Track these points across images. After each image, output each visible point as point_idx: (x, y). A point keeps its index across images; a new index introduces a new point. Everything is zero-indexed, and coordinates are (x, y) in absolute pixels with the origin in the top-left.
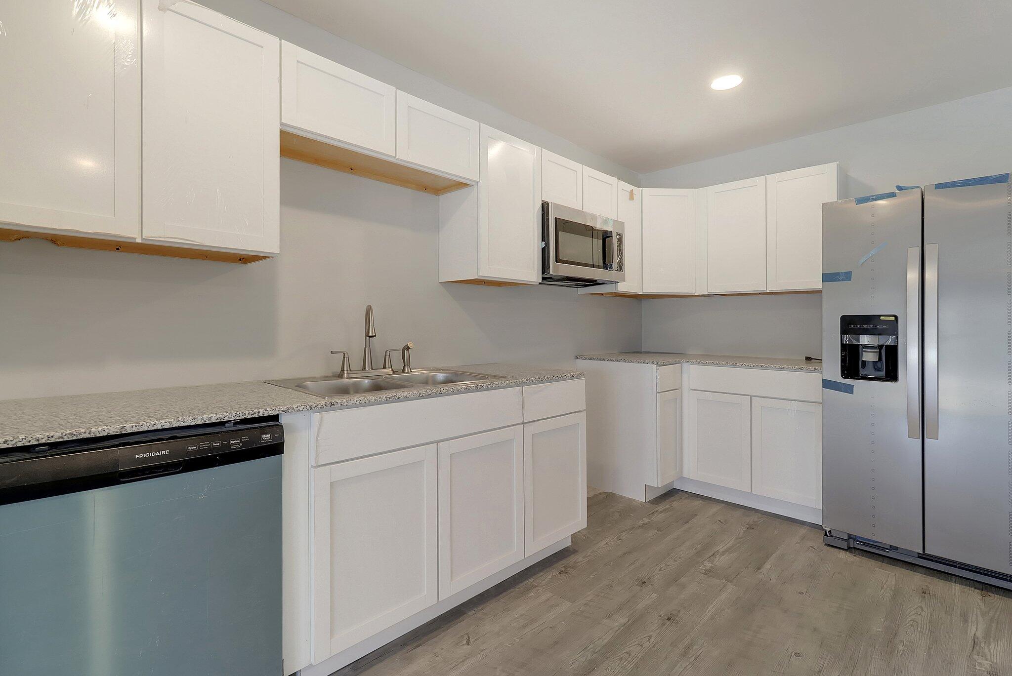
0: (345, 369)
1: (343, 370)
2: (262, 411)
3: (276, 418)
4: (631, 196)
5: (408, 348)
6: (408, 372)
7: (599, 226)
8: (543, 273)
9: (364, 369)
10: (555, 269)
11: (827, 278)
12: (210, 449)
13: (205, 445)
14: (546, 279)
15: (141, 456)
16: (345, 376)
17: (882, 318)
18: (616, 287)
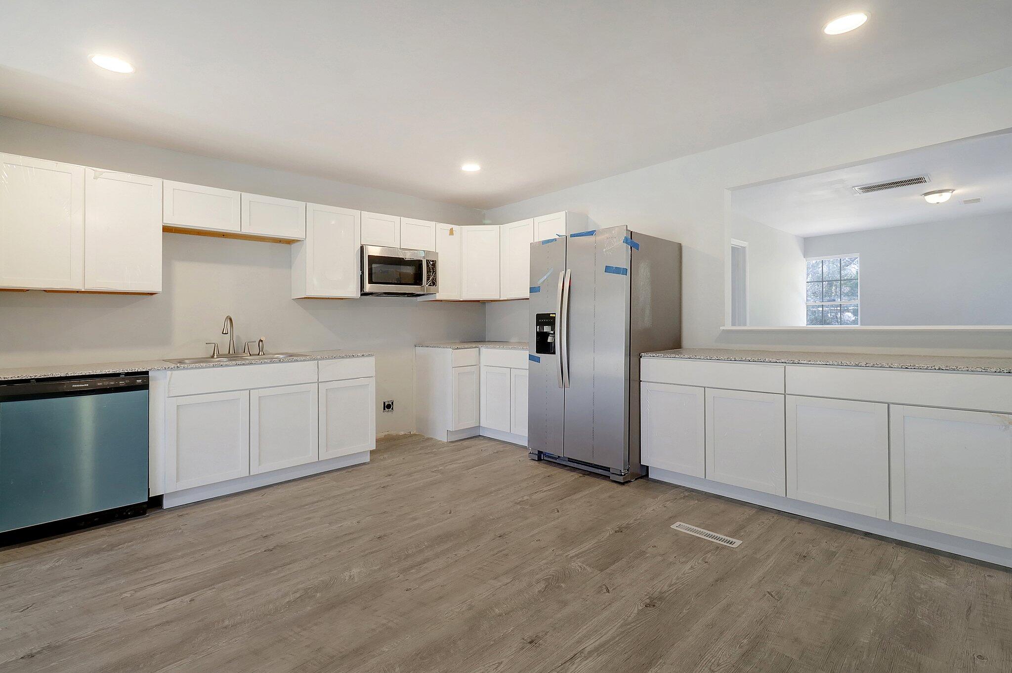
0: (215, 353)
1: (214, 354)
2: (137, 369)
3: (147, 373)
4: (451, 232)
5: (262, 341)
6: (262, 355)
7: (408, 256)
8: (361, 291)
9: (229, 353)
10: (368, 287)
11: (532, 290)
12: (108, 385)
13: (106, 383)
14: (364, 294)
15: (75, 386)
16: (215, 357)
17: (551, 315)
18: (435, 297)
